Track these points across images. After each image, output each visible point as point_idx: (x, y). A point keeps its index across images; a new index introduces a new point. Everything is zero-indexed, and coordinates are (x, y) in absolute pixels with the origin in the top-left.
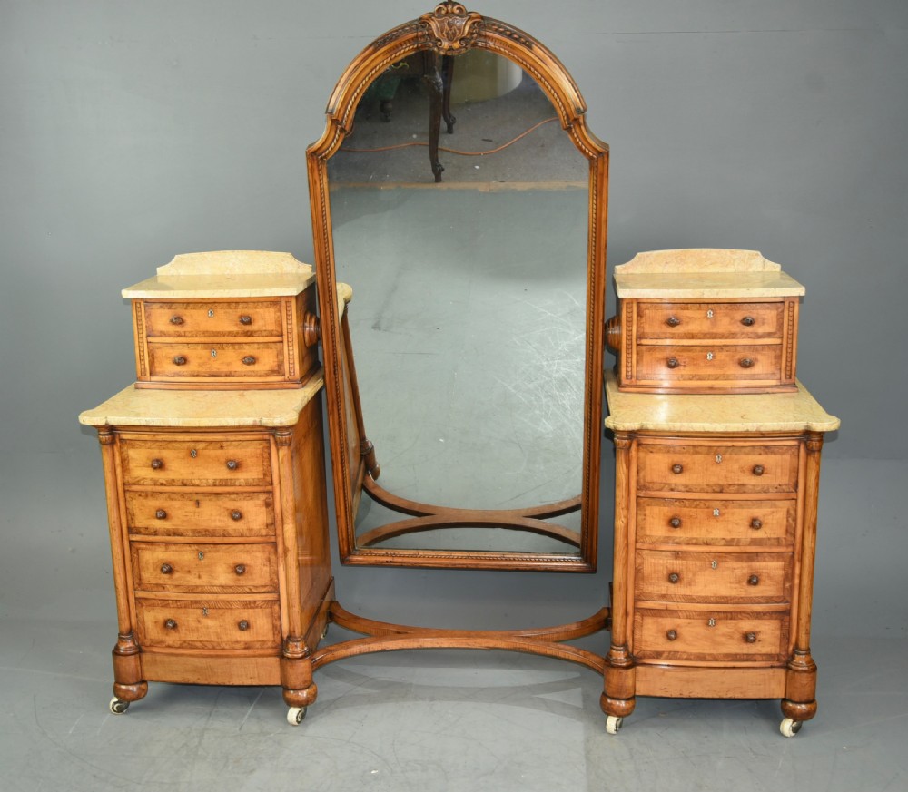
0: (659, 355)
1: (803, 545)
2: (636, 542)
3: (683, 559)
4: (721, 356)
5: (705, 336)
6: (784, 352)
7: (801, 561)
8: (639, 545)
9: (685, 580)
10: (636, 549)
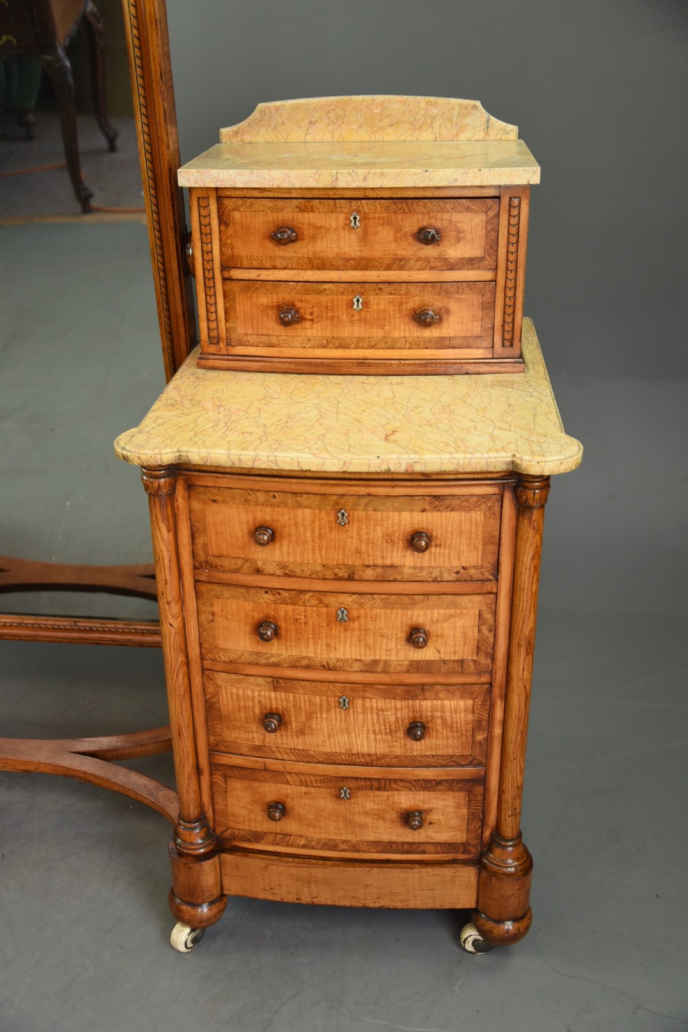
0: (264, 299)
1: (508, 673)
2: (202, 658)
3: (287, 690)
4: (380, 302)
5: (348, 263)
6: (500, 295)
7: (506, 698)
8: (207, 664)
9: (294, 724)
10: (203, 669)
